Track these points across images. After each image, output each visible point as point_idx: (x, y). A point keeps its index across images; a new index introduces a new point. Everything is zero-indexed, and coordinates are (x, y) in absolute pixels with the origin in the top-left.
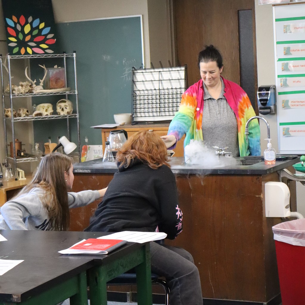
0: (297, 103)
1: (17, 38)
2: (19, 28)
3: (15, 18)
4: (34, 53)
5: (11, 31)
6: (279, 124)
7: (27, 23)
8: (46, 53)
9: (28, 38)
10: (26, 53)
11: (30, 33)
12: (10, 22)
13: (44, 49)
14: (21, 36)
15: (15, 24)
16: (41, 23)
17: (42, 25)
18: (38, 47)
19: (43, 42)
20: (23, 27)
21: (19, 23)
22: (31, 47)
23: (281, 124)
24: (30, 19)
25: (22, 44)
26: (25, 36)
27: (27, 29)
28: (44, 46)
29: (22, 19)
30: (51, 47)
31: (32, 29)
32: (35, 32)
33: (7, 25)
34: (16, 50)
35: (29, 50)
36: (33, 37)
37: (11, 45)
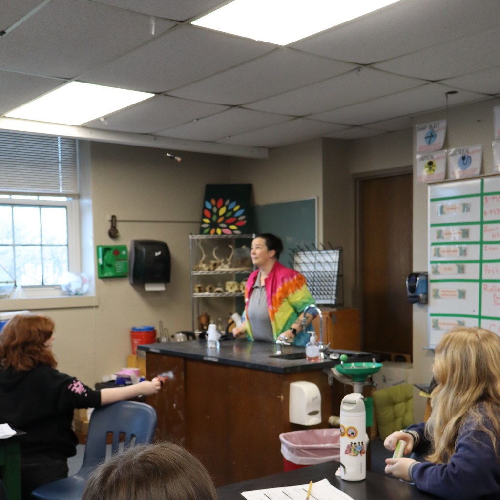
0: (447, 293)
1: (211, 219)
2: (215, 210)
3: (213, 201)
4: (222, 233)
5: (207, 213)
6: (429, 315)
7: (223, 205)
8: (233, 234)
9: (221, 220)
10: (216, 233)
11: (224, 215)
12: (209, 205)
13: (232, 230)
14: (214, 218)
15: (213, 206)
16: (236, 205)
17: (237, 208)
18: (228, 228)
19: (233, 223)
20: (218, 209)
21: (216, 205)
22: (221, 228)
24: (227, 202)
25: (214, 225)
26: (218, 217)
27: (222, 211)
28: (233, 227)
29: (220, 201)
30: (239, 228)
31: (227, 211)
32: (229, 214)
33: (205, 208)
34: (206, 231)
35: (219, 231)
36: (226, 218)
37: (204, 226)
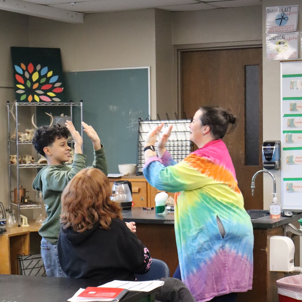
1: (25, 85)
2: (27, 75)
3: (23, 66)
4: (41, 101)
5: (19, 79)
7: (35, 71)
8: (53, 101)
9: (36, 86)
10: (34, 100)
11: (38, 81)
12: (19, 70)
13: (51, 98)
14: (29, 84)
15: (24, 71)
16: (49, 71)
17: (50, 74)
18: (45, 94)
19: (50, 90)
20: (31, 75)
21: (27, 70)
22: (39, 95)
23: (285, 179)
24: (38, 67)
25: (30, 91)
26: (33, 83)
27: (35, 77)
28: (51, 94)
29: (31, 67)
30: (58, 95)
31: (41, 77)
32: (43, 80)
33: (15, 73)
34: (23, 98)
35: (37, 98)
36: (41, 85)
37: (19, 92)
